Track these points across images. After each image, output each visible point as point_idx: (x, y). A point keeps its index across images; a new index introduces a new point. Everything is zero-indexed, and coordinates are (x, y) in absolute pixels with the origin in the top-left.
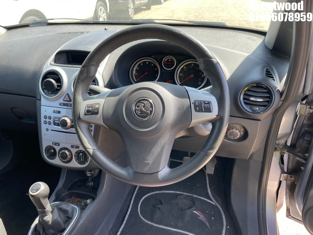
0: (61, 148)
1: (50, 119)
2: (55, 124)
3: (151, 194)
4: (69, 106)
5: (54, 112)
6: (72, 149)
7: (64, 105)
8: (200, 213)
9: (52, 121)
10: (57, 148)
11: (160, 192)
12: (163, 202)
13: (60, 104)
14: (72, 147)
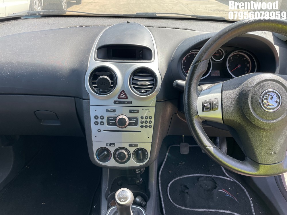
0: (117, 149)
1: (103, 118)
2: (109, 124)
3: (173, 180)
4: (126, 104)
5: (108, 111)
6: (129, 148)
7: (120, 102)
8: (225, 190)
9: (105, 121)
10: (112, 149)
11: (181, 177)
12: (188, 186)
13: (115, 102)
14: (130, 145)
